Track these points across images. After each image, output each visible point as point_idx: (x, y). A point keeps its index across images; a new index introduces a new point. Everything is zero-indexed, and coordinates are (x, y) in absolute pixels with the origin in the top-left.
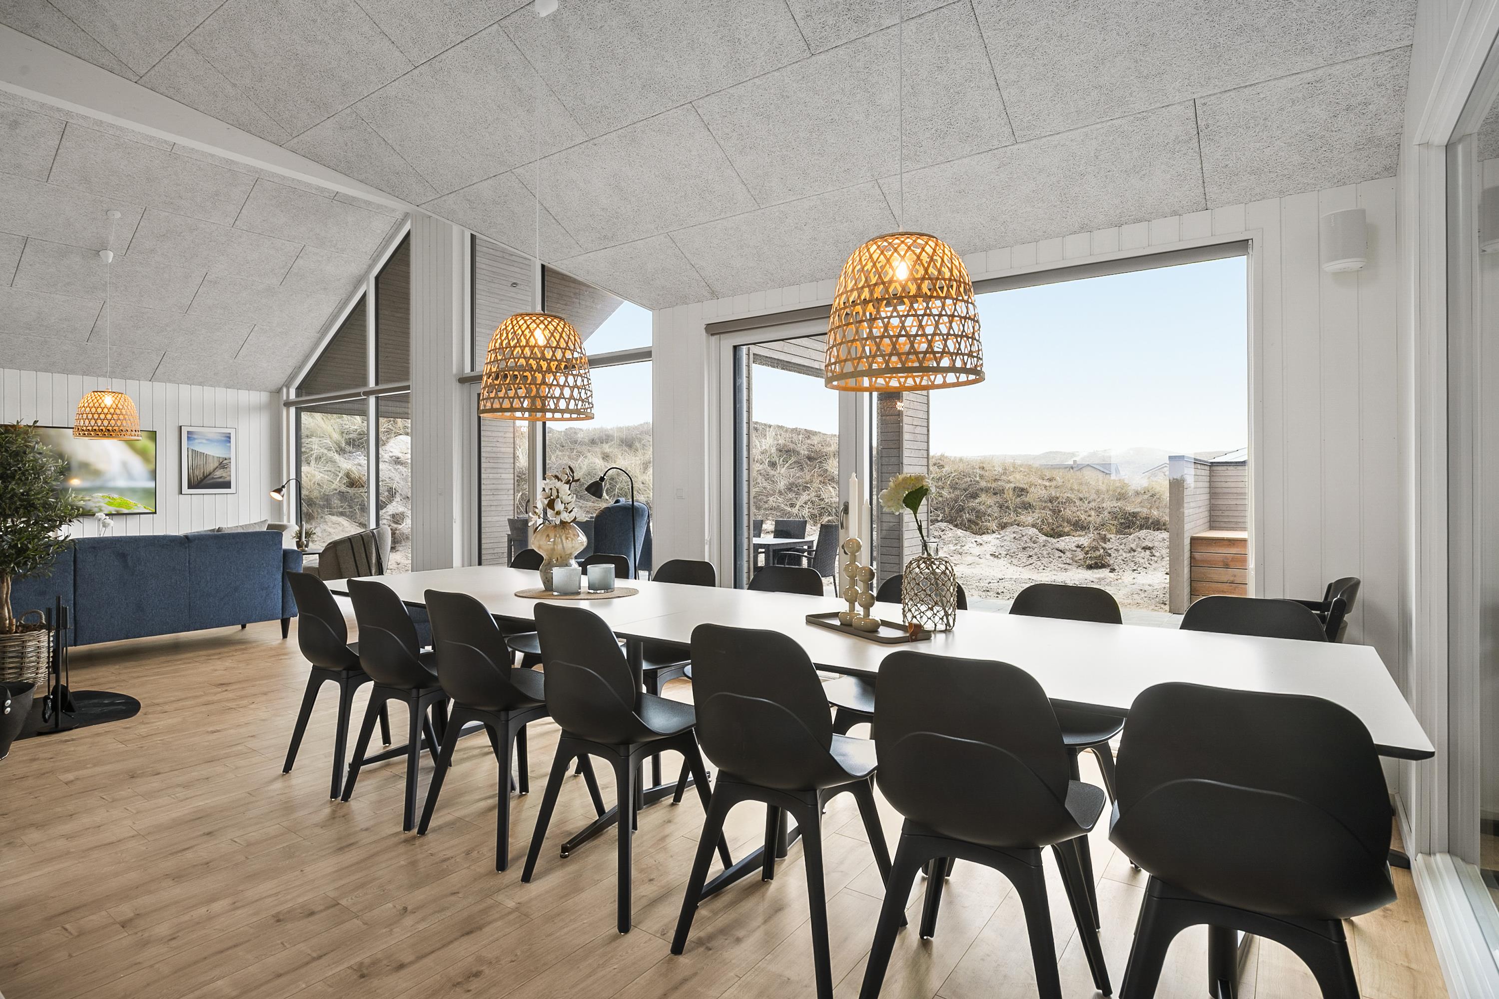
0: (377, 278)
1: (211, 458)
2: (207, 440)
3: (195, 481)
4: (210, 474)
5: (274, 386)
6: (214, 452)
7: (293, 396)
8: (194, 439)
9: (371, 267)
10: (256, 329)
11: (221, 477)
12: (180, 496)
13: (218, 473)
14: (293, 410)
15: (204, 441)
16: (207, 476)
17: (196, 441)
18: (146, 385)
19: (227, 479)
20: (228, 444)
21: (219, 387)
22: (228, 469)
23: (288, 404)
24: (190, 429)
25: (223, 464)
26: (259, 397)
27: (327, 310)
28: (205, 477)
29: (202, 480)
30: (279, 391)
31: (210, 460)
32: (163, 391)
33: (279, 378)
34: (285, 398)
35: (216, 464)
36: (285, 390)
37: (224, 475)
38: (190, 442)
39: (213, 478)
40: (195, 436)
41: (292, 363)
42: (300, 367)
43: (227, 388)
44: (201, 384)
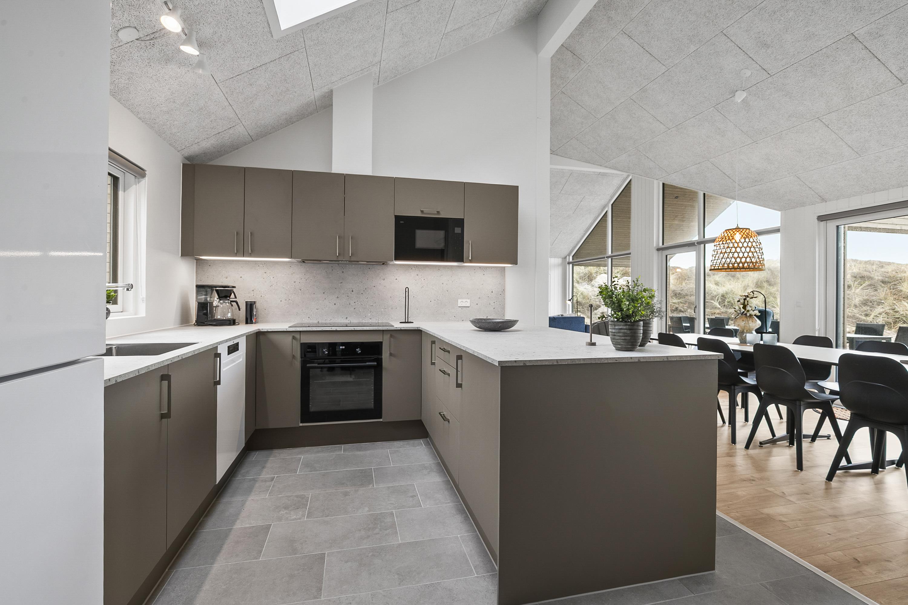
0: (612, 205)
5: (563, 256)
7: (571, 260)
9: (610, 200)
23: (569, 263)
27: (590, 221)
34: (568, 261)
36: (568, 257)
41: (572, 245)
42: (575, 247)
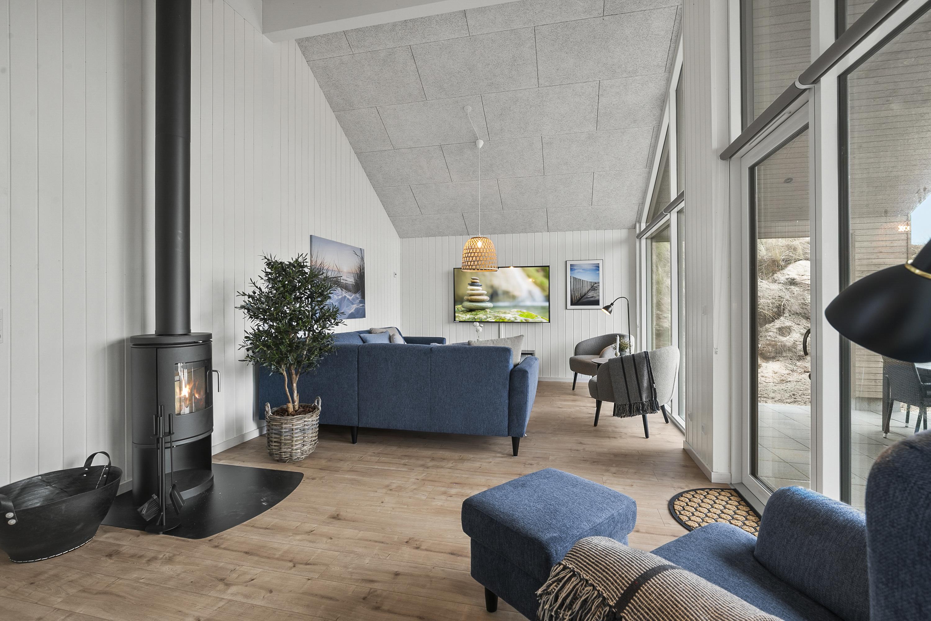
0: (677, 91)
1: (586, 283)
2: (583, 269)
3: (575, 300)
5: (629, 222)
6: (587, 278)
8: (575, 269)
9: (669, 81)
10: (595, 176)
11: (592, 297)
12: (566, 310)
13: (591, 294)
14: (644, 240)
15: (581, 271)
16: (583, 296)
18: (546, 234)
19: (597, 298)
20: (598, 272)
21: (591, 229)
22: (597, 291)
23: (638, 237)
24: (573, 263)
25: (594, 287)
26: (621, 234)
29: (580, 299)
30: (634, 225)
32: (556, 237)
33: (630, 216)
34: (638, 231)
35: (589, 287)
36: (638, 225)
37: (595, 295)
38: (572, 272)
39: (587, 298)
41: (635, 200)
42: (643, 203)
43: (597, 230)
44: (578, 229)
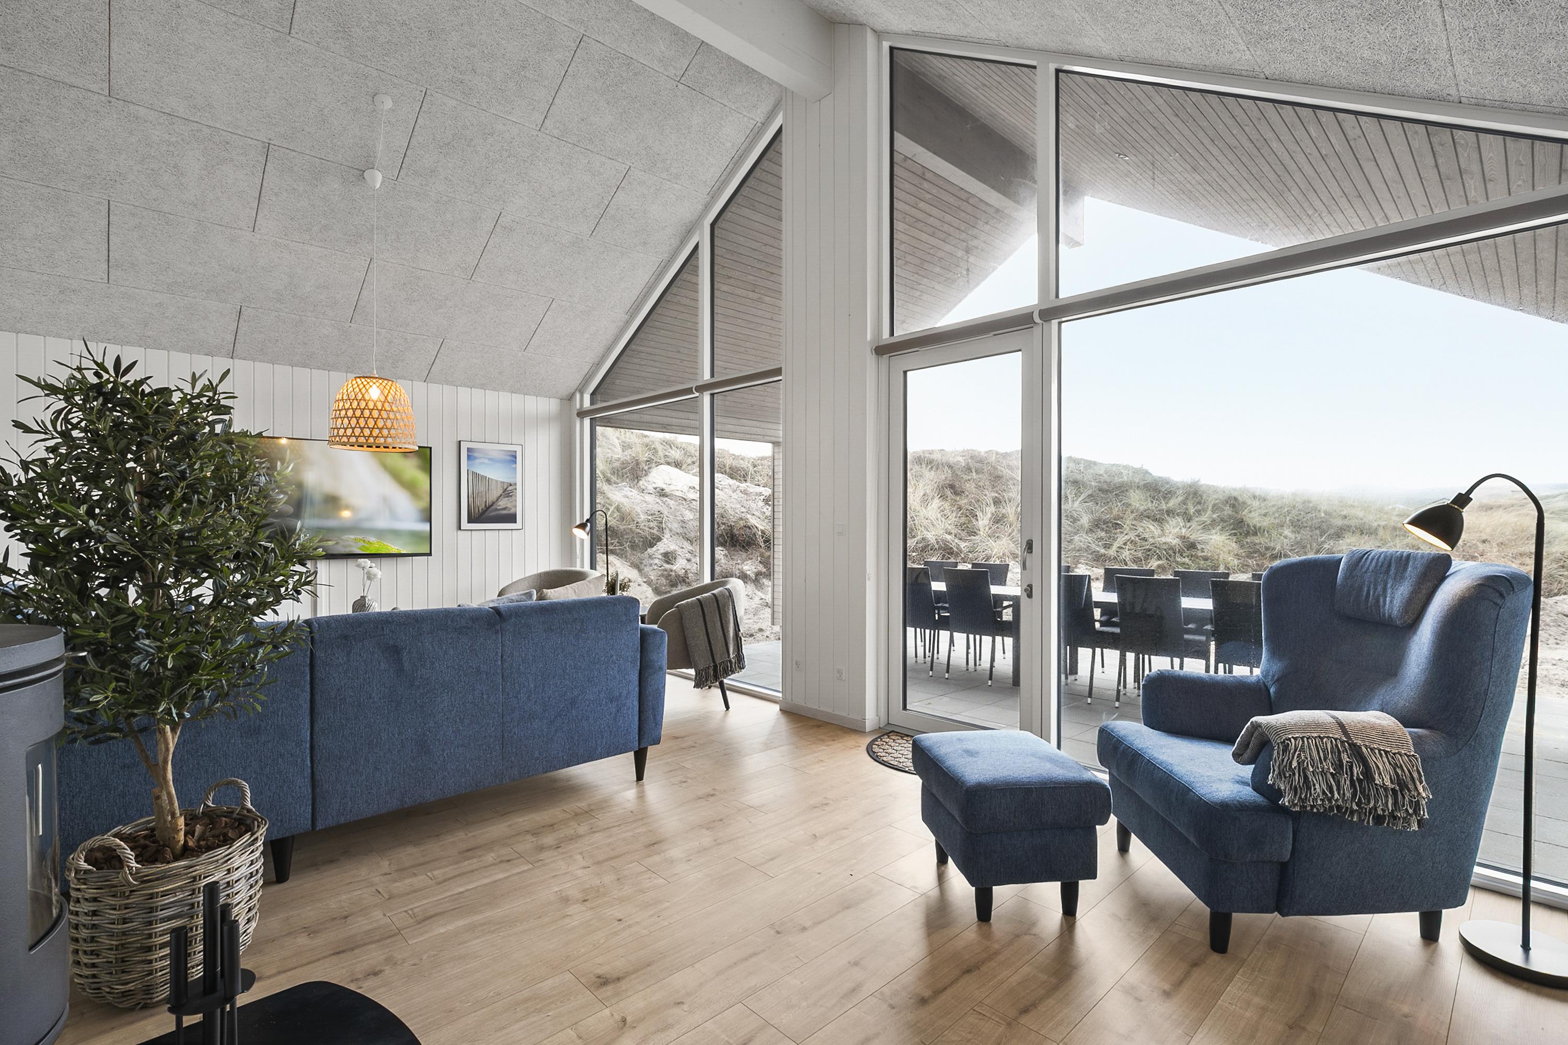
0: (713, 226)
1: (494, 483)
2: (489, 459)
3: (476, 513)
4: (492, 505)
5: (565, 391)
6: (496, 474)
7: (587, 404)
8: (475, 458)
9: (707, 207)
10: (553, 306)
11: (505, 509)
12: (459, 532)
13: (502, 503)
14: (587, 422)
15: (486, 461)
16: (490, 507)
17: (477, 461)
18: (420, 386)
19: (512, 511)
20: (514, 466)
21: (504, 390)
22: (513, 498)
23: (582, 414)
24: (471, 445)
25: (508, 491)
26: (548, 405)
27: (643, 277)
28: (487, 508)
29: (484, 512)
30: (571, 398)
31: (493, 486)
32: (440, 394)
33: (574, 380)
34: (578, 406)
35: (500, 492)
36: (578, 396)
37: (509, 505)
38: (470, 462)
39: (497, 510)
40: (476, 455)
41: (591, 357)
42: (598, 365)
43: (512, 392)
44: (483, 387)
